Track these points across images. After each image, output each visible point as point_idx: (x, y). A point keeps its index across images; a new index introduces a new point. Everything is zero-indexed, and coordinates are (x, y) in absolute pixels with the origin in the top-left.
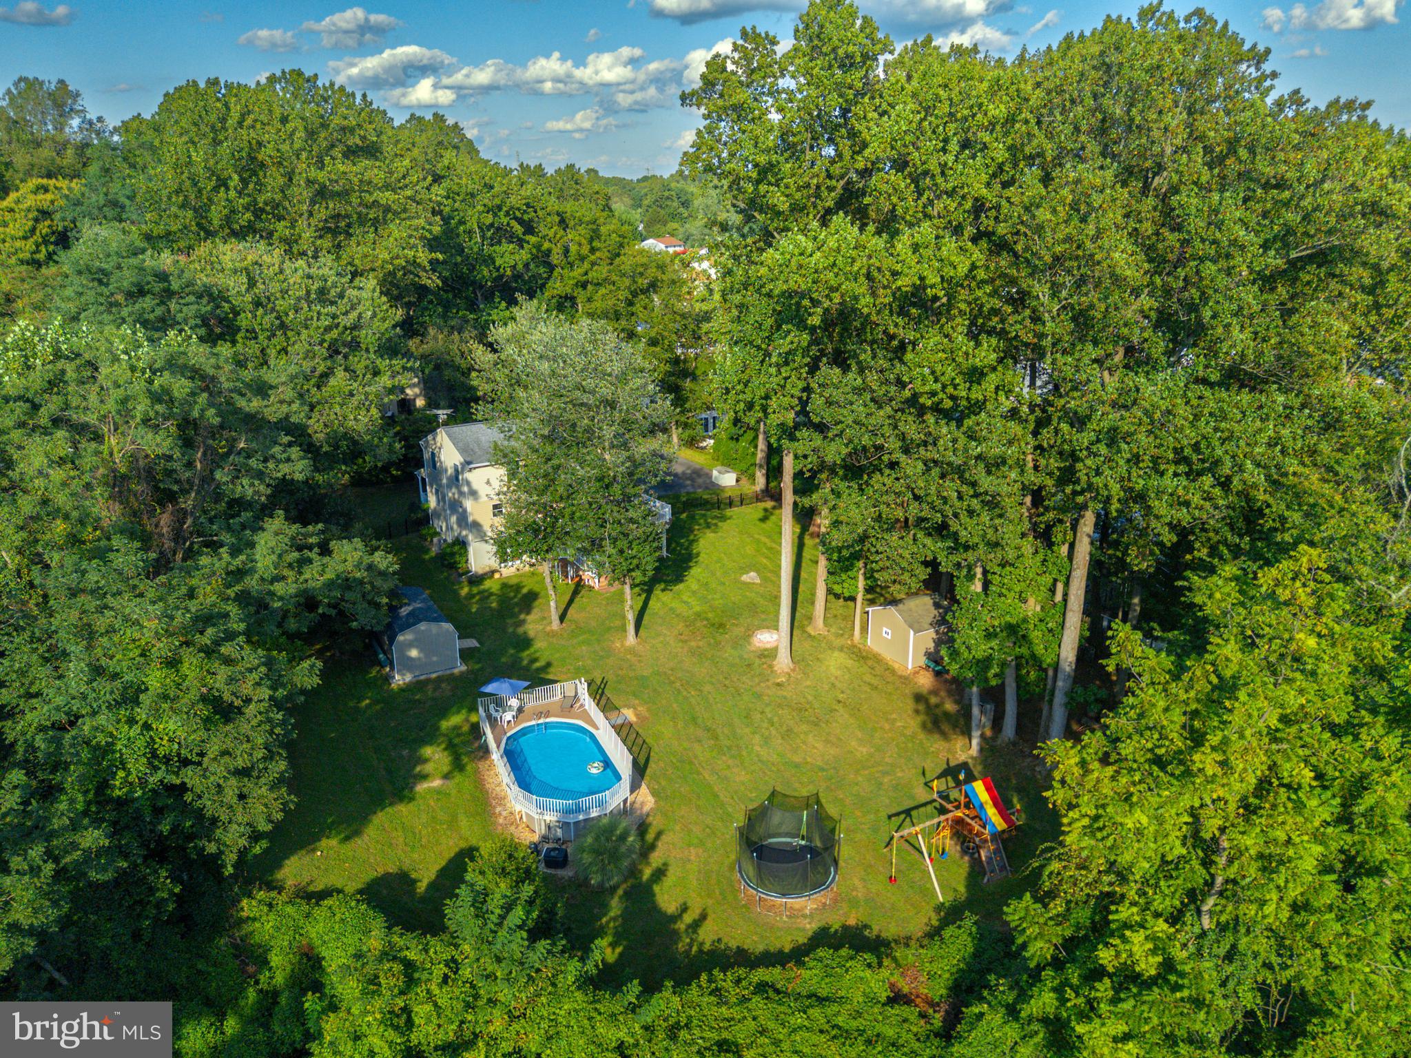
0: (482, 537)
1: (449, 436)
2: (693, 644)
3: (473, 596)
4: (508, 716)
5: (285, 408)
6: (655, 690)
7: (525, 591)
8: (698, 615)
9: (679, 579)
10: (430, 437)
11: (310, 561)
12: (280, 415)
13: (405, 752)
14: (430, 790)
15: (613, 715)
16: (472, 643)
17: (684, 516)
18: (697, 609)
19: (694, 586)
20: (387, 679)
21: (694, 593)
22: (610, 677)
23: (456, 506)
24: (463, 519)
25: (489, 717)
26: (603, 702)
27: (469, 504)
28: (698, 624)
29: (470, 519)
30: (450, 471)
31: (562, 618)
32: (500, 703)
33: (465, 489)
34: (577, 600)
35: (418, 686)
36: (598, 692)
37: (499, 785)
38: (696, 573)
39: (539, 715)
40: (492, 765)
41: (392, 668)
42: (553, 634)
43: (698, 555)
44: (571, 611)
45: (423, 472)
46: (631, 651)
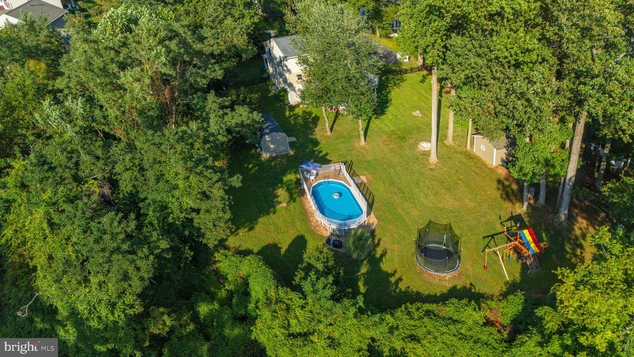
0: (294, 90)
1: (276, 43)
2: (391, 146)
3: (291, 116)
4: (312, 178)
5: (211, 48)
6: (374, 168)
7: (313, 115)
8: (392, 132)
9: (383, 113)
10: (268, 42)
11: (227, 114)
12: (209, 51)
13: (271, 189)
14: (282, 207)
15: (356, 178)
16: (293, 139)
17: (383, 78)
18: (392, 128)
19: (391, 117)
20: (260, 155)
21: (391, 120)
22: (354, 160)
23: (281, 75)
24: (285, 81)
25: (304, 177)
26: (352, 172)
27: (287, 75)
28: (393, 136)
29: (288, 81)
30: (278, 60)
31: (331, 129)
32: (308, 171)
33: (285, 68)
34: (337, 121)
35: (272, 159)
36: (350, 168)
37: (311, 207)
38: (391, 110)
39: (325, 177)
40: (306, 198)
41: (261, 150)
42: (327, 137)
43: (391, 100)
44: (335, 126)
45: (265, 56)
46: (363, 148)
